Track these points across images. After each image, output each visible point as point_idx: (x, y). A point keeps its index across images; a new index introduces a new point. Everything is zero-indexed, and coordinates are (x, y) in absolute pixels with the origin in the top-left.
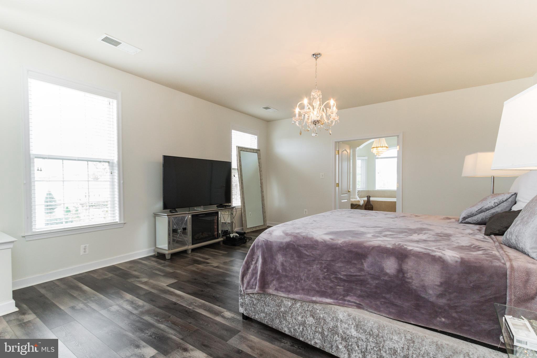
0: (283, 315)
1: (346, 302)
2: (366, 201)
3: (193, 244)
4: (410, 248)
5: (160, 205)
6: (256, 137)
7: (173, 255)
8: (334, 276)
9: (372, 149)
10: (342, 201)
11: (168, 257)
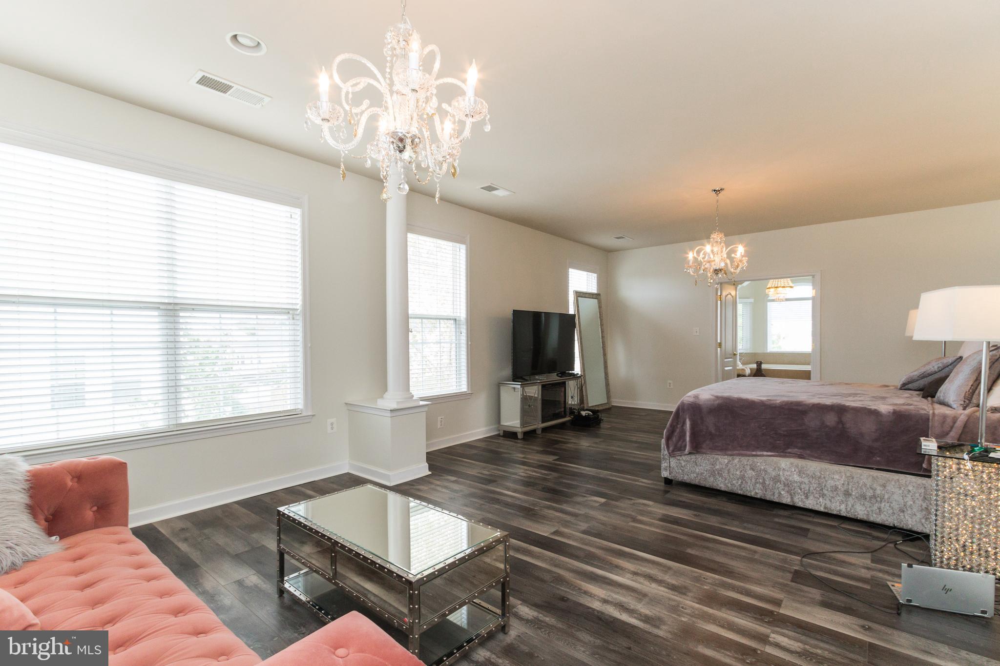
0: (718, 473)
1: (787, 454)
2: (755, 370)
3: (543, 422)
4: (847, 404)
5: (508, 371)
6: (595, 275)
7: (526, 434)
8: (774, 432)
9: (767, 290)
10: (726, 369)
11: (520, 436)
